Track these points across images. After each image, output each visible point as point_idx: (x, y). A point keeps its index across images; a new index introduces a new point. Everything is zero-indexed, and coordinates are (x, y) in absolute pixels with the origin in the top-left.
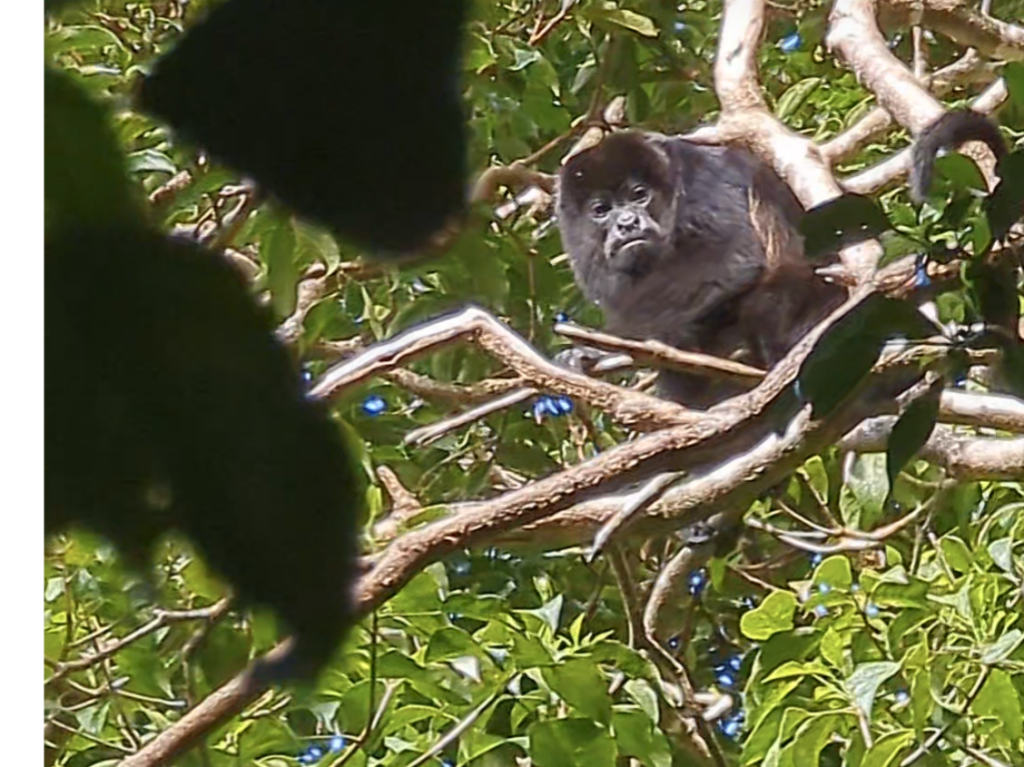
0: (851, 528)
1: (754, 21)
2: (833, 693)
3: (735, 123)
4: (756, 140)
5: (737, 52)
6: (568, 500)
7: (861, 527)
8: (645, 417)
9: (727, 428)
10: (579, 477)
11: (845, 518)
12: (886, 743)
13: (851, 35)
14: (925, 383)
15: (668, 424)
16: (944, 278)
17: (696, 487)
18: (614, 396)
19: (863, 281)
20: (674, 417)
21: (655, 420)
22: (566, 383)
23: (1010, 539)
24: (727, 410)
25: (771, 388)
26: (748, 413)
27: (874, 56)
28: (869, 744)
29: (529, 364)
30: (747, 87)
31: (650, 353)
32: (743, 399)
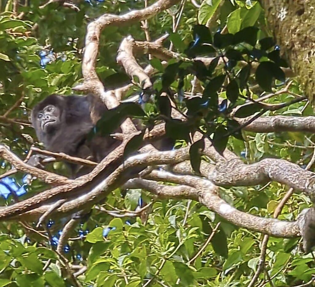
0: (128, 210)
1: (95, 51)
2: (116, 268)
3: (88, 84)
4: (95, 89)
5: (89, 61)
6: (29, 208)
7: (131, 210)
8: (55, 181)
9: (81, 185)
10: (33, 201)
11: (126, 206)
12: (133, 283)
13: (124, 57)
14: (147, 169)
15: (62, 184)
16: (151, 138)
17: (73, 202)
18: (45, 175)
19: (125, 138)
20: (65, 181)
21: (58, 182)
22: (30, 170)
23: (175, 216)
24: (81, 179)
25: (95, 172)
26: (88, 180)
27: (131, 64)
28: (127, 283)
29: (18, 164)
30: (92, 72)
31: (61, 157)
32: (86, 176)
